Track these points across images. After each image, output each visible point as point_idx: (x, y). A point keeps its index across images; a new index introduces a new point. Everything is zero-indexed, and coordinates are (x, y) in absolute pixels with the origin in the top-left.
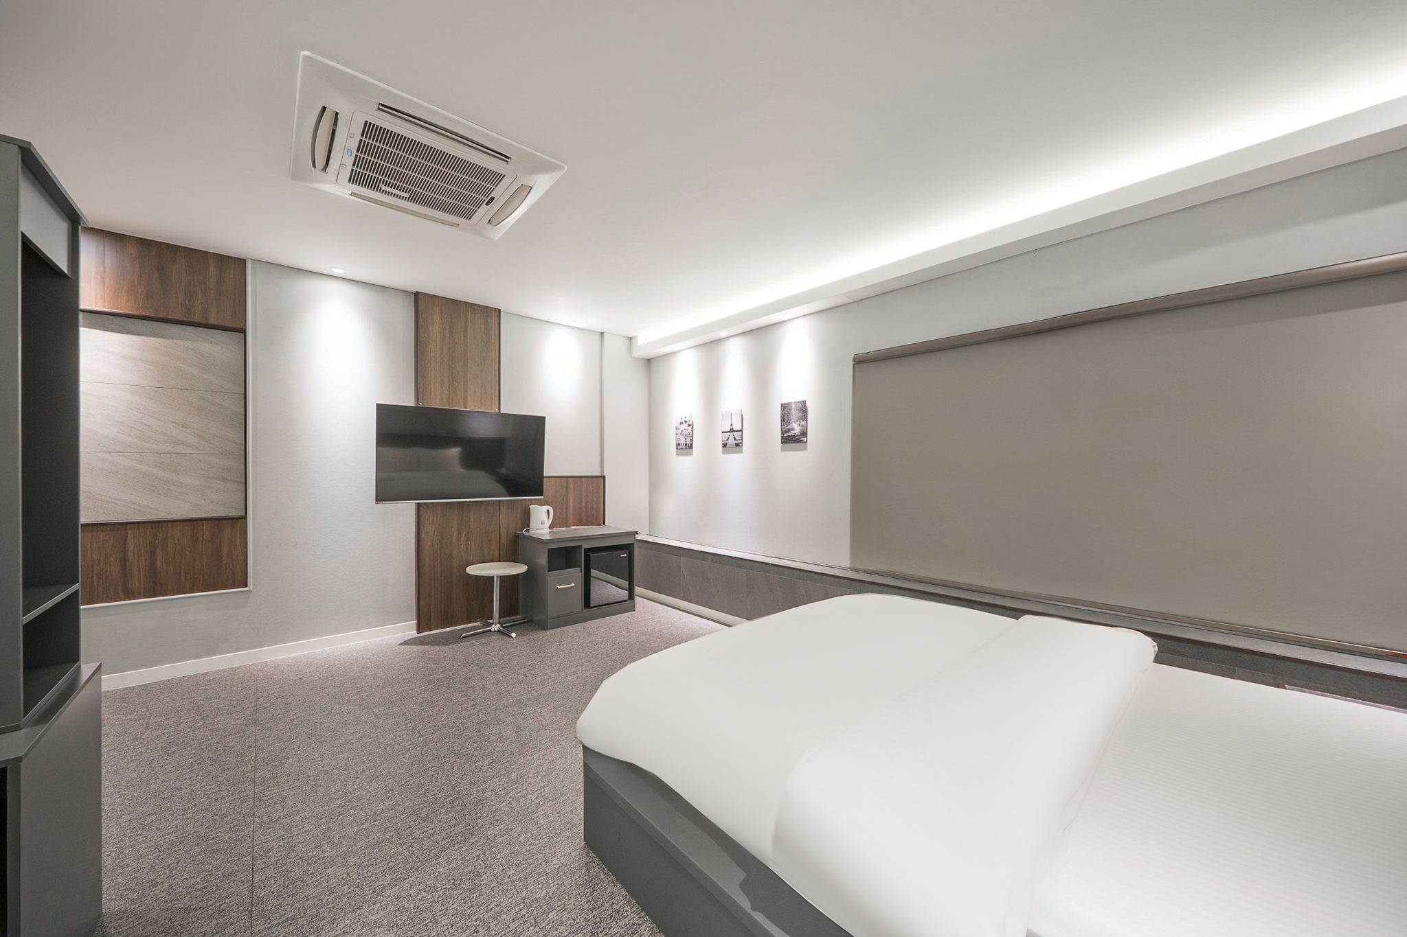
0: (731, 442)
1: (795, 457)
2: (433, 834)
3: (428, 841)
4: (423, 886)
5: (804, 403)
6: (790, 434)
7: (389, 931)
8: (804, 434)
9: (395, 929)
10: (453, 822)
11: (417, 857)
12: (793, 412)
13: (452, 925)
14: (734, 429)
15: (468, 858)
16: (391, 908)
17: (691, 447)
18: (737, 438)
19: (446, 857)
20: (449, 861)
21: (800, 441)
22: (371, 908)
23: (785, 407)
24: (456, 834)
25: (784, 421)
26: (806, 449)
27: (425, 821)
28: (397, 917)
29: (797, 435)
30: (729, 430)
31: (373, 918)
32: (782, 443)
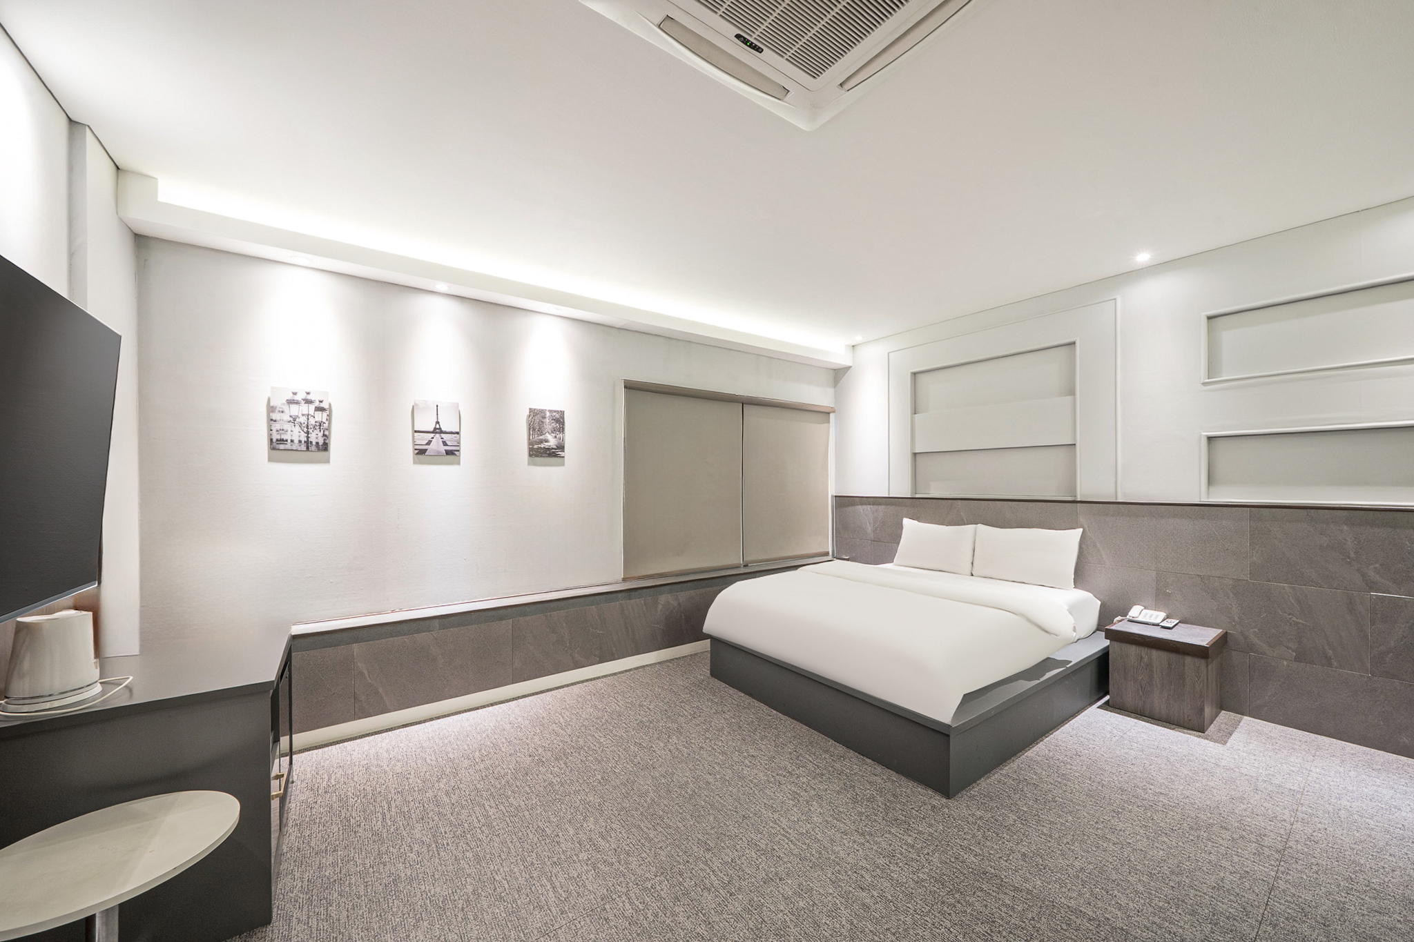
0: (437, 445)
1: (547, 473)
2: (1006, 906)
3: (1016, 906)
4: (1063, 890)
5: (562, 413)
6: (542, 446)
7: (1115, 896)
8: (561, 447)
9: (1111, 892)
10: (979, 894)
11: (1041, 907)
12: (547, 421)
13: (1076, 858)
14: (443, 429)
15: (1014, 868)
16: (1100, 904)
17: (325, 447)
18: (449, 443)
19: (1024, 884)
20: (1027, 880)
21: (556, 456)
22: (1114, 920)
23: (534, 413)
24: (993, 886)
25: (534, 430)
26: (563, 465)
27: (994, 922)
28: (1102, 896)
29: (553, 448)
30: (432, 430)
31: (1119, 914)
32: (530, 455)
